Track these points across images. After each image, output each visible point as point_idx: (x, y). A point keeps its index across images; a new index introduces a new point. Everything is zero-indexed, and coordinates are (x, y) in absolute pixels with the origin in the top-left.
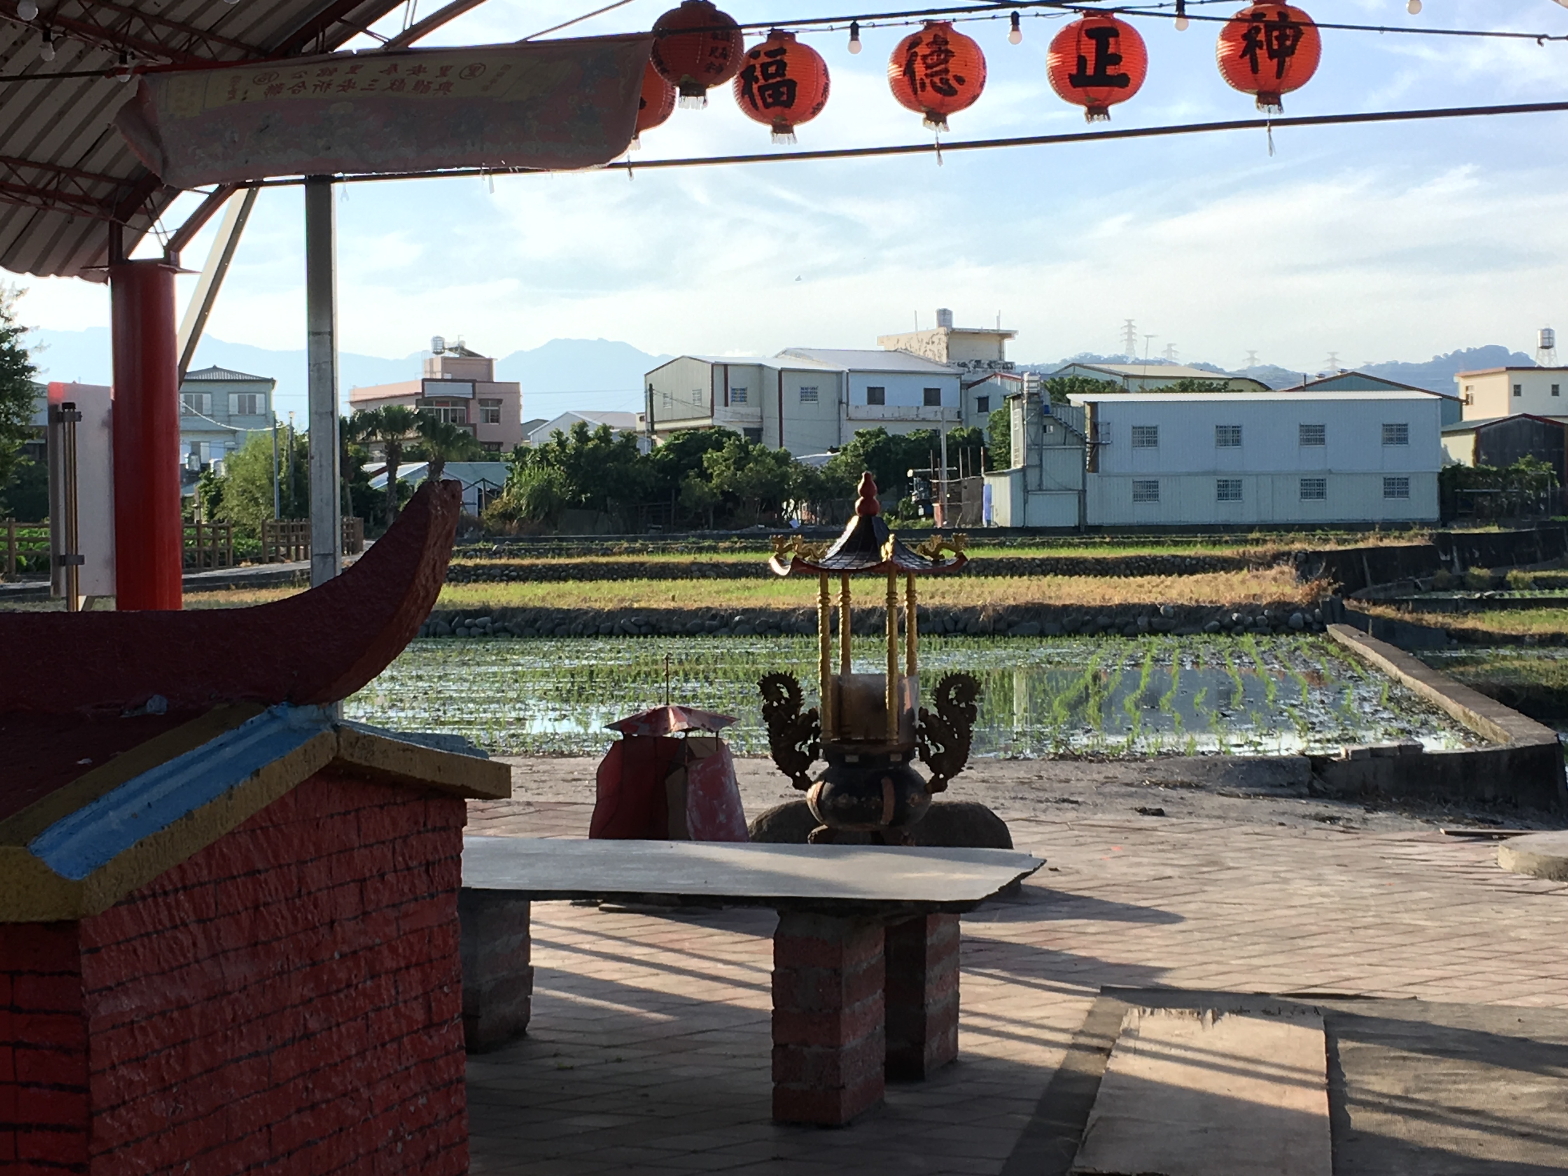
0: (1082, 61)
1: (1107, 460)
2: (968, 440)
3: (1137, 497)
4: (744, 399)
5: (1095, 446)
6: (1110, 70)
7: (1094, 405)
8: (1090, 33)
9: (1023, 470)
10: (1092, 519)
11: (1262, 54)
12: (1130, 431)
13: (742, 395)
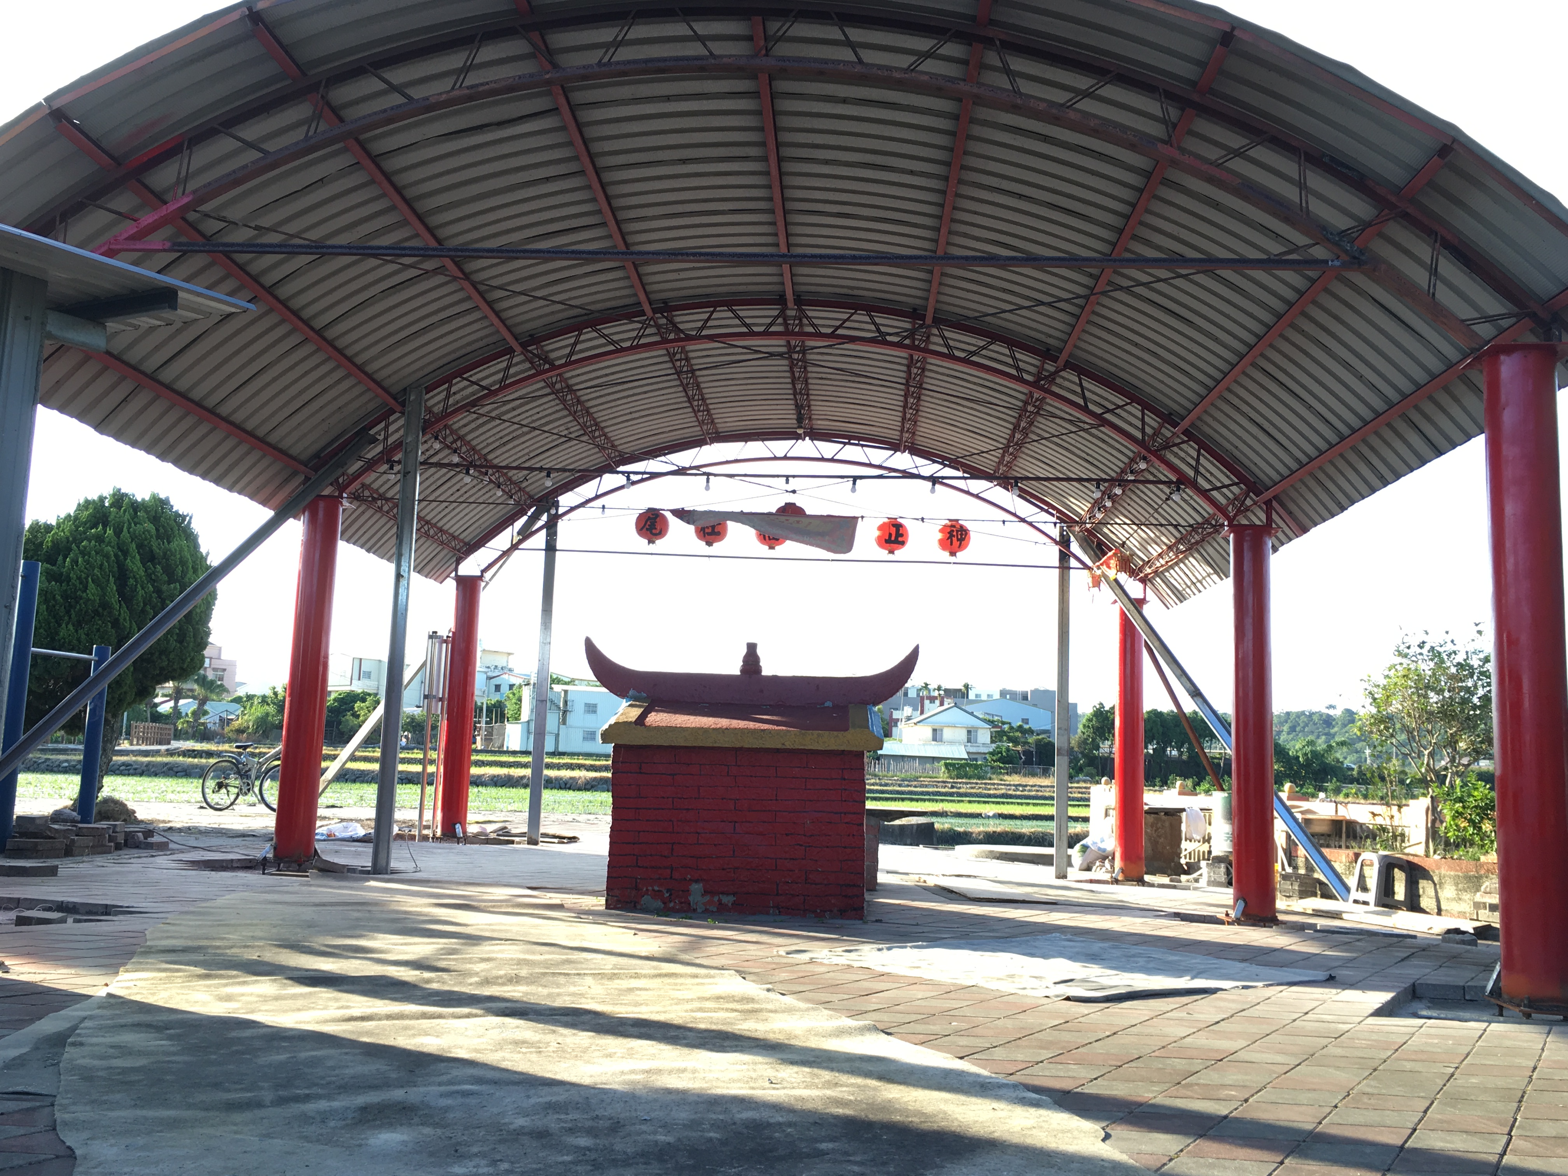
0: (890, 535)
1: (570, 719)
2: (494, 706)
3: (584, 739)
4: (369, 677)
5: (565, 712)
6: (900, 539)
7: (566, 692)
8: (894, 525)
9: (528, 722)
10: (561, 749)
11: (955, 539)
12: (583, 706)
13: (368, 675)
